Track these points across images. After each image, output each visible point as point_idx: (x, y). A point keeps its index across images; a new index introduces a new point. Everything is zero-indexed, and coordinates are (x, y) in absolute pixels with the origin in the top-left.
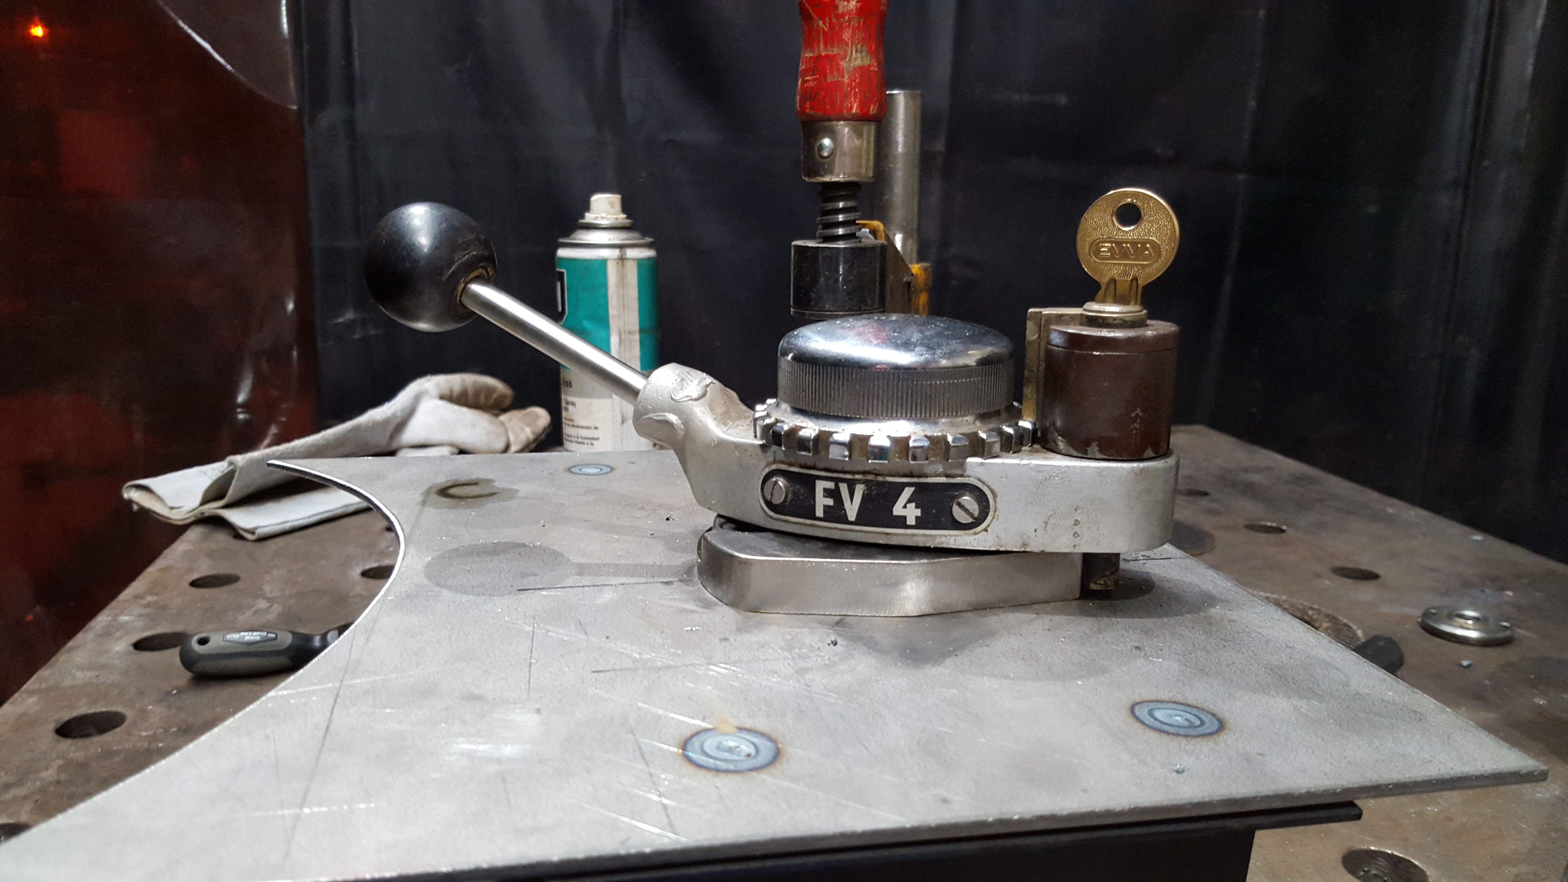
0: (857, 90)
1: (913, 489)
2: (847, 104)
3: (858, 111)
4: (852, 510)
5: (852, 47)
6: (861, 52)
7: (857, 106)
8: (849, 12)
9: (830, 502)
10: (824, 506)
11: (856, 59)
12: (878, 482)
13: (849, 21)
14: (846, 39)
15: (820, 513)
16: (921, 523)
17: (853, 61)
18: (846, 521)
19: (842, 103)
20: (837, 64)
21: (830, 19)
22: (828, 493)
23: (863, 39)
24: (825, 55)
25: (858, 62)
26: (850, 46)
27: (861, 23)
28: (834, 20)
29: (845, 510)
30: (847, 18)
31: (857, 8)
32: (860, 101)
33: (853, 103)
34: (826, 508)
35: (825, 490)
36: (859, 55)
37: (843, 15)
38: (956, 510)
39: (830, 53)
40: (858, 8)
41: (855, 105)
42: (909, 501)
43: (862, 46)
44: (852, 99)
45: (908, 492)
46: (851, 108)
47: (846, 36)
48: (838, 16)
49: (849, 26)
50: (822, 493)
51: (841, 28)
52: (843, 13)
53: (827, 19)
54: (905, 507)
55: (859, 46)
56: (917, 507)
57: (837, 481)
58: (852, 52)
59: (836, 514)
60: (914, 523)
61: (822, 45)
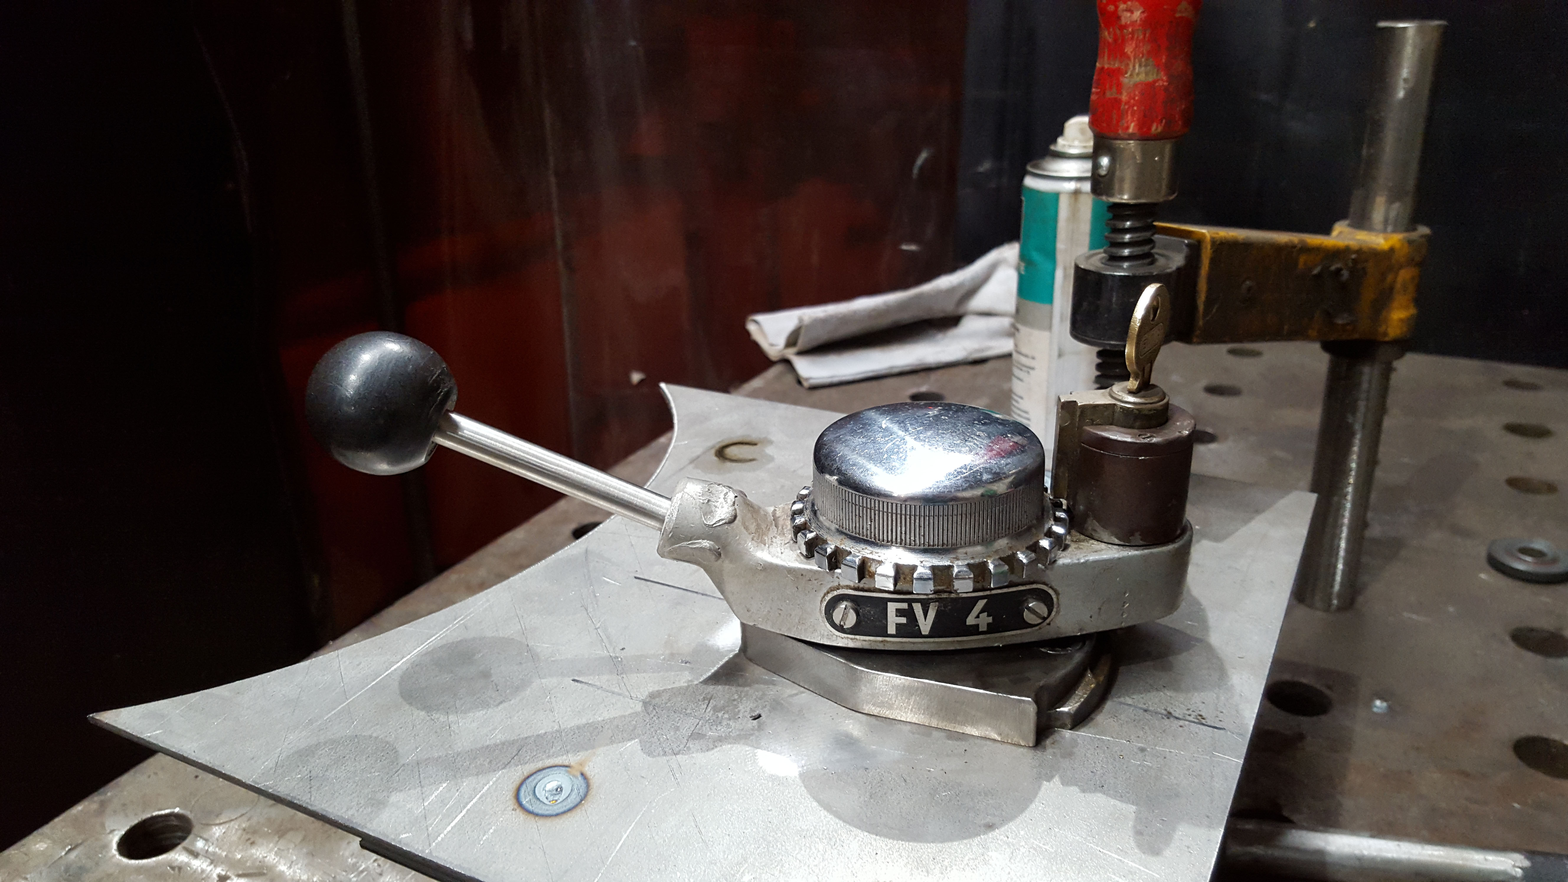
0: (1135, 108)
1: (985, 601)
2: (1124, 123)
3: (1136, 131)
4: (925, 625)
5: (1134, 61)
6: (1146, 66)
7: (1134, 126)
8: (1133, 23)
9: (903, 620)
10: (896, 624)
11: (1138, 74)
12: (952, 599)
13: (1133, 33)
14: (1129, 53)
15: (891, 630)
16: (992, 629)
17: (1135, 76)
18: (919, 635)
19: (1118, 121)
20: (1118, 79)
21: (1114, 29)
22: (900, 613)
23: (1149, 52)
24: (1108, 69)
25: (1142, 78)
26: (1132, 61)
27: (1147, 35)
28: (1118, 32)
29: (919, 626)
30: (1130, 30)
31: (1141, 19)
32: (1138, 120)
33: (1129, 122)
34: (898, 626)
35: (897, 610)
36: (1143, 68)
37: (1125, 27)
38: (1027, 615)
39: (1112, 66)
40: (1143, 19)
41: (1132, 125)
42: (982, 611)
43: (1147, 60)
44: (1129, 117)
45: (981, 604)
46: (1128, 128)
47: (1129, 49)
48: (1123, 27)
49: (1132, 38)
50: (894, 613)
51: (1123, 41)
52: (1126, 23)
53: (1111, 30)
54: (978, 617)
55: (1143, 60)
56: (988, 616)
57: (910, 602)
58: (1134, 66)
59: (909, 629)
60: (985, 629)
61: (1106, 58)
